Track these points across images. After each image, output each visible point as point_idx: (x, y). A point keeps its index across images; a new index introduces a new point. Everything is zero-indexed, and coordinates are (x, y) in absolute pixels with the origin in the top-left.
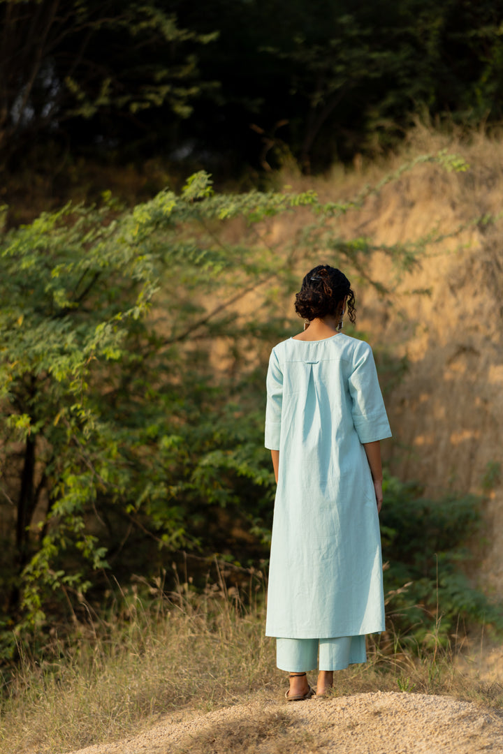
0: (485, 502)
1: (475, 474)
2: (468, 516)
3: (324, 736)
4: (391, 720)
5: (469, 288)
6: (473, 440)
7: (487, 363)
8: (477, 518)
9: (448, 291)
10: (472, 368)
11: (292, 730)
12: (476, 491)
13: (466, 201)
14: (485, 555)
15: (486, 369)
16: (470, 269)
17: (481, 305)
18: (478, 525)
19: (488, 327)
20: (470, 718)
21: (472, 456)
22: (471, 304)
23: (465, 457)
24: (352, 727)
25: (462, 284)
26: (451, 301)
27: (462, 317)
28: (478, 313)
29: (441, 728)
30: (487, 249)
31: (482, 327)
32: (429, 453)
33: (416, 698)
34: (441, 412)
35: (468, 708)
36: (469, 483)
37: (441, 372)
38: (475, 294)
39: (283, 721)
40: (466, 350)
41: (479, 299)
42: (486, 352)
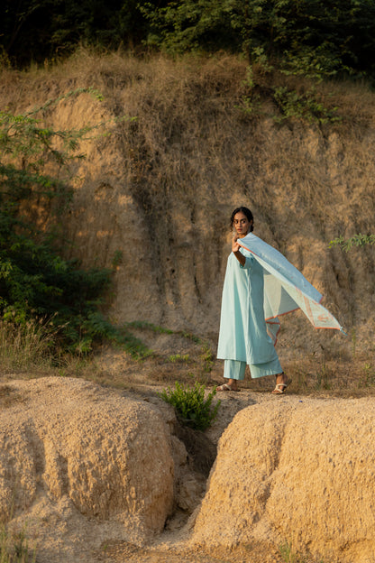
0: (114, 272)
1: (109, 257)
2: (104, 280)
3: (26, 396)
4: (55, 389)
5: (109, 149)
6: (109, 237)
7: (117, 194)
8: (109, 282)
9: (96, 151)
10: (109, 195)
11: (12, 393)
12: (109, 266)
13: (108, 96)
14: (112, 302)
15: (116, 197)
16: (109, 138)
17: (115, 160)
18: (109, 285)
19: (119, 173)
20: (90, 388)
21: (107, 247)
22: (109, 159)
23: (104, 246)
24: (38, 392)
25: (105, 147)
26: (99, 157)
27: (103, 167)
28: (113, 164)
29: (77, 392)
30: (119, 126)
31: (115, 173)
32: (84, 243)
33: (67, 379)
34: (92, 220)
35: (90, 384)
36: (105, 262)
37: (92, 197)
38: (112, 153)
39: (8, 390)
40: (105, 185)
41: (113, 156)
42: (117, 188)
